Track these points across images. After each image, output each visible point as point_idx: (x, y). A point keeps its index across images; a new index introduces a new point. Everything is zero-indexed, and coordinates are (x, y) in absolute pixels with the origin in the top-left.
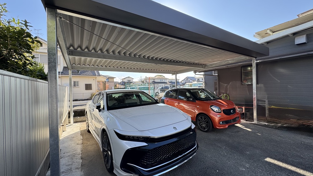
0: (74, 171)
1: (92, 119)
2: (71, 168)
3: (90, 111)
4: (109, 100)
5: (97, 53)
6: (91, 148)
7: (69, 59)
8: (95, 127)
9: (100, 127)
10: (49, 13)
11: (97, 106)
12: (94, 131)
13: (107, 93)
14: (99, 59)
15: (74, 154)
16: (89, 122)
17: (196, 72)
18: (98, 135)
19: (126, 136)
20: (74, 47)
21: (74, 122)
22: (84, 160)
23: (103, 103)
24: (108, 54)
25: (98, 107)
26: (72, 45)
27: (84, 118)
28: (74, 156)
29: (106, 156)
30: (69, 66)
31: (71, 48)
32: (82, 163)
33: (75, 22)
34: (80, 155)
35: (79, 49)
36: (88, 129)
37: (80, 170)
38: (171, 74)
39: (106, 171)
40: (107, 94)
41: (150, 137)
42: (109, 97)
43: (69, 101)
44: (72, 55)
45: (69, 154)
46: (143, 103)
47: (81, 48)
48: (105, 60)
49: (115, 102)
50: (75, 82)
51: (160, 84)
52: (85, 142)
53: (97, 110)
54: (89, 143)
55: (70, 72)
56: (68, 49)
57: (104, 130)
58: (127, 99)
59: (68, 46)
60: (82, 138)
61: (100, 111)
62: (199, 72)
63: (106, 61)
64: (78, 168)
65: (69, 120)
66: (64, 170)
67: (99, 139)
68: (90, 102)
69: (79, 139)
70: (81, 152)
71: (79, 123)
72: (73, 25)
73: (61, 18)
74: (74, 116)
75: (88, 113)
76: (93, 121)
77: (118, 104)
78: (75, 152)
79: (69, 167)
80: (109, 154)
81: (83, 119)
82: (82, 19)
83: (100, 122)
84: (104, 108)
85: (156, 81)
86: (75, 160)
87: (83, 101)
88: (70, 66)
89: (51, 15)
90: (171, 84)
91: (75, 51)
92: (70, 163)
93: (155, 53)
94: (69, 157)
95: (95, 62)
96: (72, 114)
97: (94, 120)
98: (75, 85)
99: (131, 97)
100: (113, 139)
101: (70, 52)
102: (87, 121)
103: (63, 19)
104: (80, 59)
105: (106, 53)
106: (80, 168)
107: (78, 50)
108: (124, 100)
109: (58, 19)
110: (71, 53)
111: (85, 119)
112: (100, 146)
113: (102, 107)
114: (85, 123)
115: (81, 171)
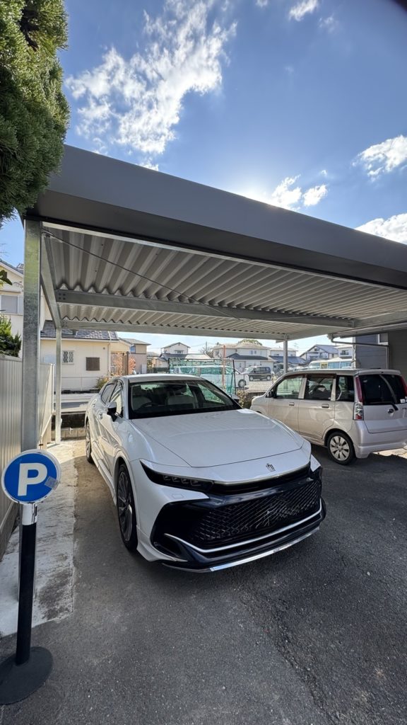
0: (60, 539)
1: (99, 434)
2: (55, 534)
3: (95, 417)
4: (133, 397)
5: (112, 296)
6: (94, 496)
7: (58, 308)
8: (104, 452)
9: (114, 453)
10: (29, 230)
11: (109, 409)
12: (100, 461)
13: (131, 382)
14: (116, 309)
15: (61, 504)
16: (92, 440)
17: (334, 338)
18: (109, 471)
19: (165, 476)
20: (67, 285)
21: (64, 439)
22: (79, 521)
23: (120, 402)
24: (136, 299)
25: (112, 412)
26: (64, 281)
27: (82, 431)
28: (61, 509)
29: (124, 515)
30: (57, 322)
31: (64, 287)
32: (75, 525)
33: (73, 241)
34: (73, 509)
35: (78, 289)
36: (90, 456)
37: (71, 538)
38: (275, 341)
39: (123, 546)
40: (130, 384)
41: (214, 481)
42: (134, 390)
43: (55, 393)
44: (64, 300)
45: (51, 504)
46: (205, 406)
47: (82, 287)
48: (127, 310)
49: (147, 401)
50: (65, 353)
51: (249, 362)
52: (83, 482)
53: (109, 417)
54: (90, 485)
55: (58, 333)
56: (57, 288)
57: (121, 461)
58: (172, 394)
59: (57, 282)
60: (76, 473)
61: (114, 418)
62: (342, 337)
63: (129, 313)
64: (68, 535)
65: (52, 435)
66: (42, 536)
67: (110, 479)
68: (95, 398)
69: (72, 475)
70: (74, 503)
71: (72, 442)
72: (68, 247)
73: (48, 235)
74: (63, 426)
75: (91, 422)
76: (100, 439)
77: (153, 405)
78: (63, 501)
79: (51, 531)
80: (129, 510)
81: (81, 434)
82: (86, 235)
83: (114, 442)
84: (122, 415)
85: (241, 353)
86: (62, 517)
87: (82, 395)
88: (59, 320)
89: (32, 232)
90: (275, 361)
91: (70, 292)
92: (53, 523)
93: (236, 295)
94: (51, 511)
95: (109, 313)
96: (59, 422)
97: (102, 436)
98: (65, 360)
99: (180, 391)
100: (139, 480)
101: (60, 294)
102: (88, 439)
103: (51, 237)
104: (79, 309)
105: (130, 295)
106: (71, 534)
107: (75, 290)
108: (164, 397)
109: (43, 237)
110: (61, 296)
111: (83, 434)
112: (113, 493)
113: (119, 411)
114: (83, 442)
115: (74, 541)
